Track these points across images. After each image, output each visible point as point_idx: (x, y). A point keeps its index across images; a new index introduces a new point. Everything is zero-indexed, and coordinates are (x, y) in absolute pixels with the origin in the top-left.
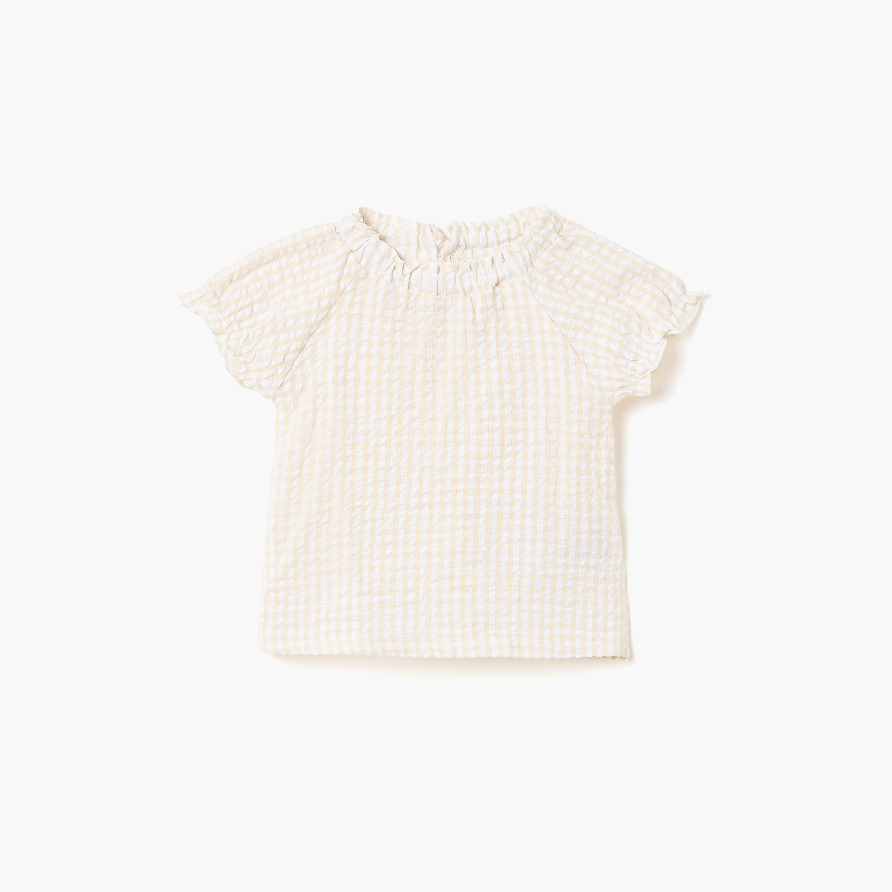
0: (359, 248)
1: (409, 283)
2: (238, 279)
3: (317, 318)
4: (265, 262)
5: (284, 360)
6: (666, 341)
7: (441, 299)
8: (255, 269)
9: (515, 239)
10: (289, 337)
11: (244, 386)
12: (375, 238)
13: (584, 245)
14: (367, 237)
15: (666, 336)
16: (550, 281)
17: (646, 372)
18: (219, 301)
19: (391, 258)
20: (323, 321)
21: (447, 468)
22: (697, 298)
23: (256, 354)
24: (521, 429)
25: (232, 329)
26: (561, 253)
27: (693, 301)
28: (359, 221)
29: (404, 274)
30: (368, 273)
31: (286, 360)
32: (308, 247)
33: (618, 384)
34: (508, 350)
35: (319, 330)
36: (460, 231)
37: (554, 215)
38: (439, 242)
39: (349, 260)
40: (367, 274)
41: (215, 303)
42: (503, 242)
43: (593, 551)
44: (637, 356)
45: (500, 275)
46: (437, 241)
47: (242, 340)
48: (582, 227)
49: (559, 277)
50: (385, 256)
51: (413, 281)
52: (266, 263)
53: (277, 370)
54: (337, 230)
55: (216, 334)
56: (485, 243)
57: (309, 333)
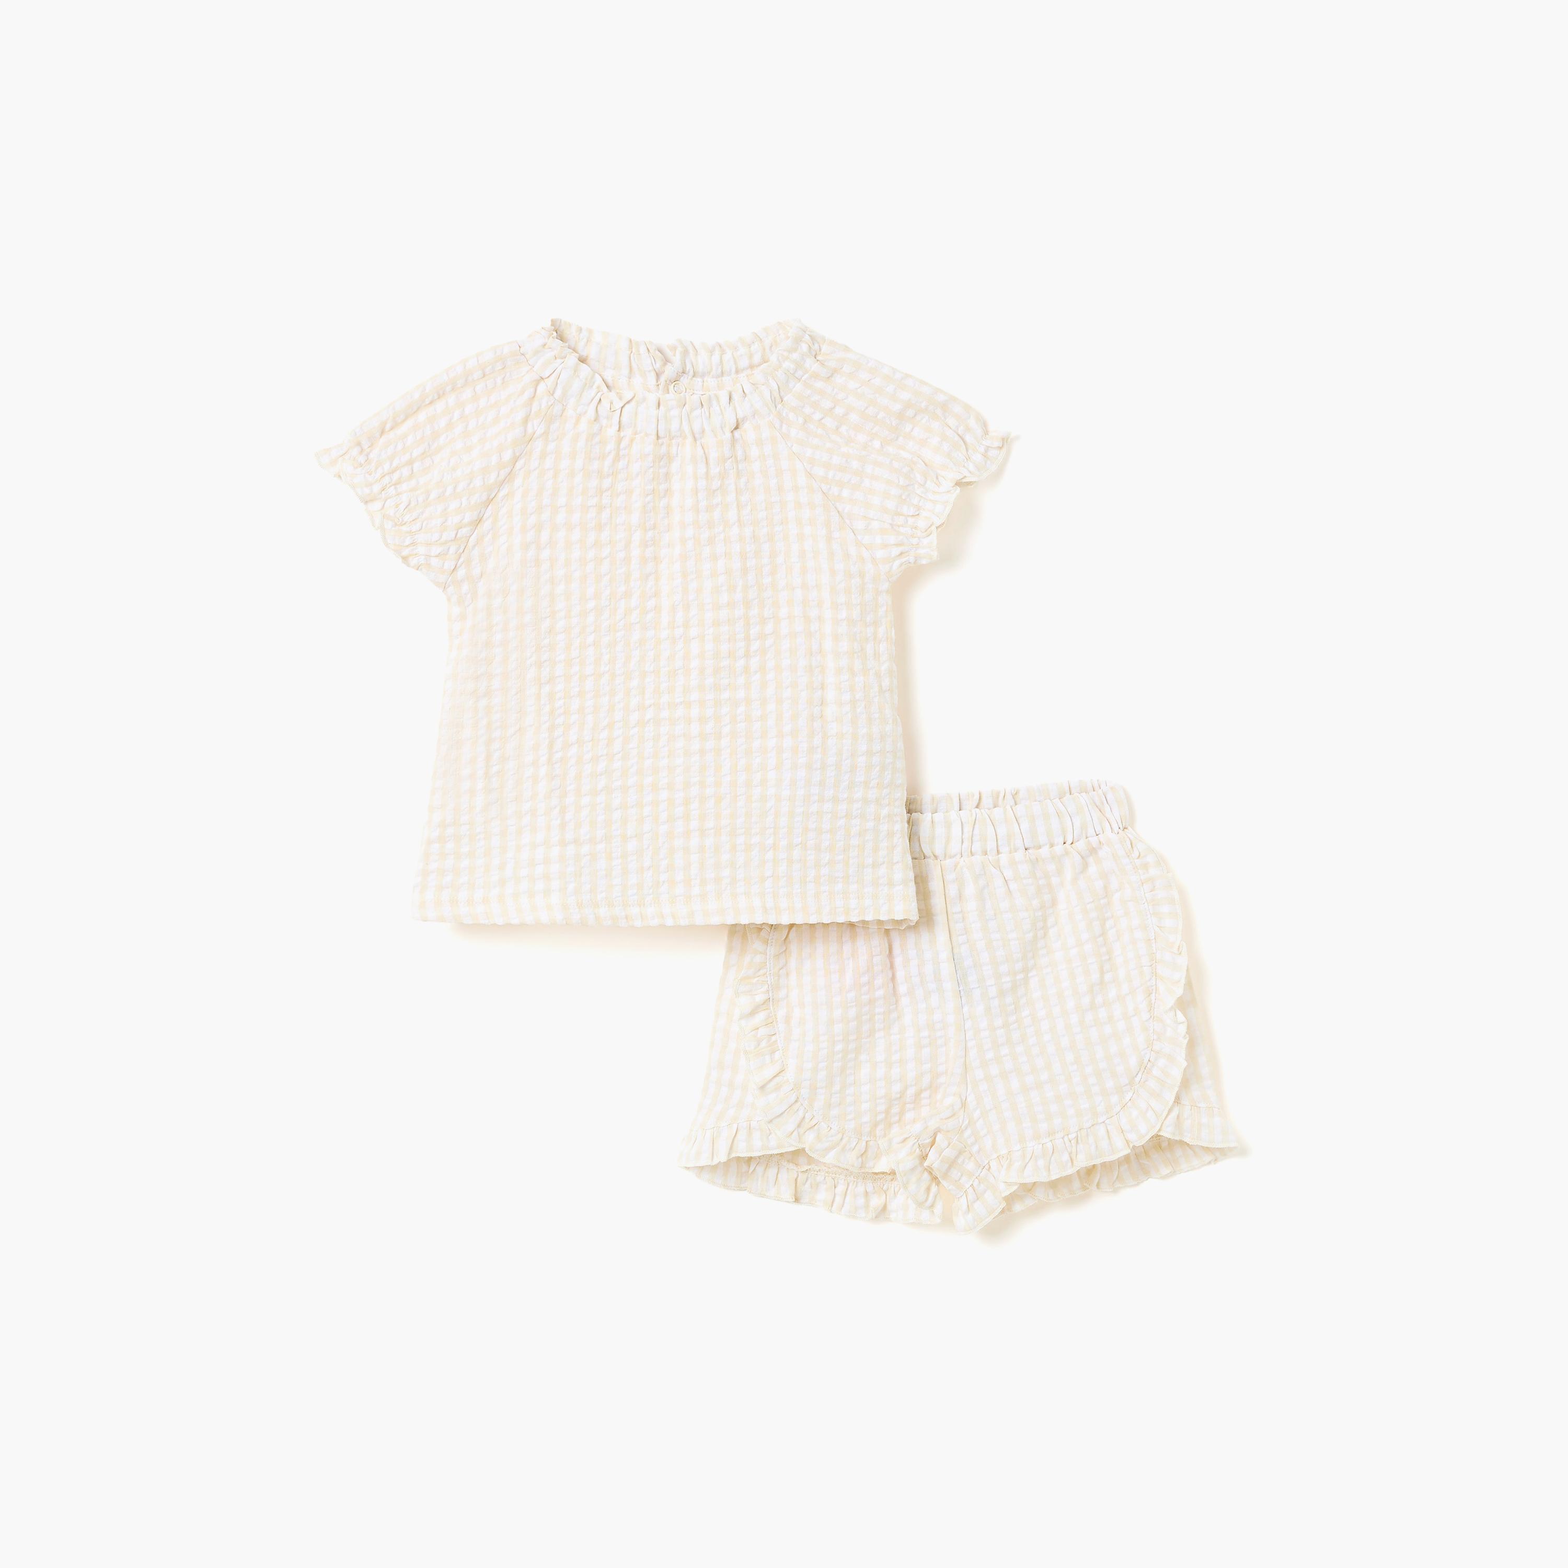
0: (551, 374)
1: (620, 421)
2: (392, 428)
3: (498, 476)
4: (427, 403)
5: (456, 536)
6: (959, 489)
7: (662, 444)
8: (414, 413)
9: (759, 365)
10: (461, 504)
11: (408, 565)
12: (572, 359)
13: (850, 373)
14: (562, 359)
15: (959, 484)
16: (805, 422)
17: (930, 527)
18: (368, 459)
19: (594, 387)
20: (507, 479)
21: (676, 673)
22: (1003, 439)
23: (422, 524)
24: (771, 618)
25: (387, 494)
26: (819, 385)
27: (997, 444)
28: (551, 337)
29: (612, 410)
30: (565, 409)
31: (459, 535)
32: (484, 376)
33: (895, 551)
34: (752, 514)
35: (501, 494)
36: (685, 353)
37: (809, 333)
38: (658, 365)
39: (538, 391)
40: (563, 411)
41: (363, 462)
42: (743, 370)
43: (873, 779)
44: (918, 510)
45: (740, 415)
46: (655, 364)
47: (402, 507)
48: (847, 349)
49: (817, 416)
50: (586, 384)
51: (624, 419)
52: (429, 404)
53: (449, 548)
54: (522, 350)
55: (366, 502)
56: (720, 370)
57: (488, 499)
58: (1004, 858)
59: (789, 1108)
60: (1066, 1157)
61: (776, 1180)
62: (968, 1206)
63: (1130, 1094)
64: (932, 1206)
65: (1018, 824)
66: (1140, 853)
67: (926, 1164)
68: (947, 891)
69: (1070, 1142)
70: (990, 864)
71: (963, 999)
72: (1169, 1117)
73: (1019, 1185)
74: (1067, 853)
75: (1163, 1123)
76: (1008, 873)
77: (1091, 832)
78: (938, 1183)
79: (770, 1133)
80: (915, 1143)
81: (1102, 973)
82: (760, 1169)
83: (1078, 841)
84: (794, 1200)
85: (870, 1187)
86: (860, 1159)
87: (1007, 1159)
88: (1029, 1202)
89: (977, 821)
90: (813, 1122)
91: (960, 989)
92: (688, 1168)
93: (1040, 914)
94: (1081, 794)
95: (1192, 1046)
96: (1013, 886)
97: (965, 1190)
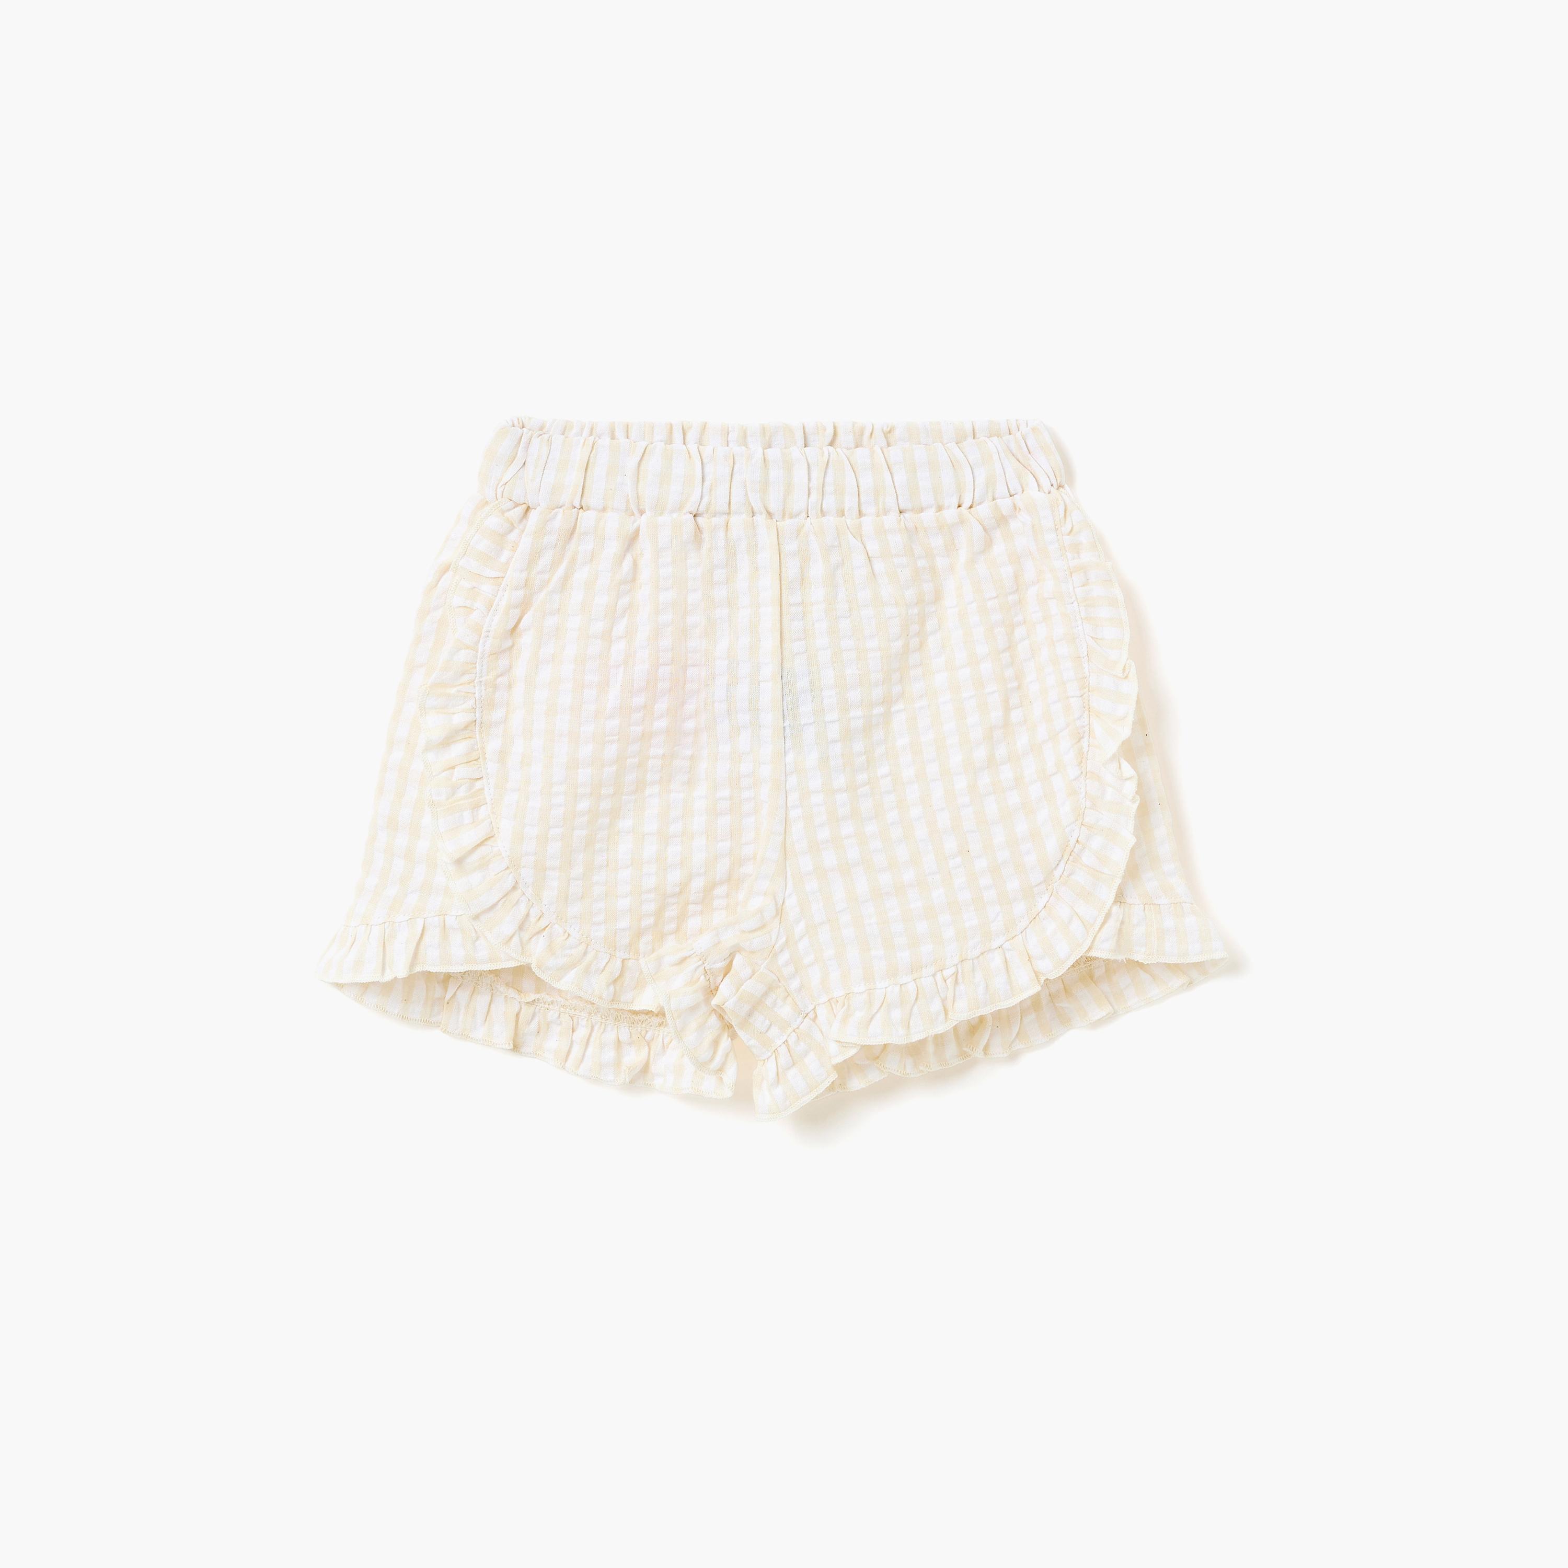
58: (868, 523)
59: (504, 897)
60: (936, 1006)
61: (488, 1013)
62: (778, 1075)
63: (1045, 898)
64: (720, 1070)
65: (891, 474)
66: (1072, 528)
67: (715, 1002)
68: (783, 570)
69: (945, 981)
70: (848, 531)
71: (788, 741)
72: (1106, 926)
73: (860, 1047)
74: (962, 522)
75: (1095, 936)
76: (873, 547)
77: (1001, 489)
78: (733, 1036)
79: (478, 938)
80: (698, 967)
81: (1007, 710)
82: (463, 996)
83: (980, 504)
84: (512, 1047)
85: (624, 1034)
86: (612, 988)
87: (844, 1005)
88: (874, 1076)
89: (830, 464)
90: (542, 923)
91: (785, 725)
92: (339, 986)
93: (916, 611)
94: (990, 438)
95: (1144, 813)
96: (879, 566)
97: (774, 1049)
